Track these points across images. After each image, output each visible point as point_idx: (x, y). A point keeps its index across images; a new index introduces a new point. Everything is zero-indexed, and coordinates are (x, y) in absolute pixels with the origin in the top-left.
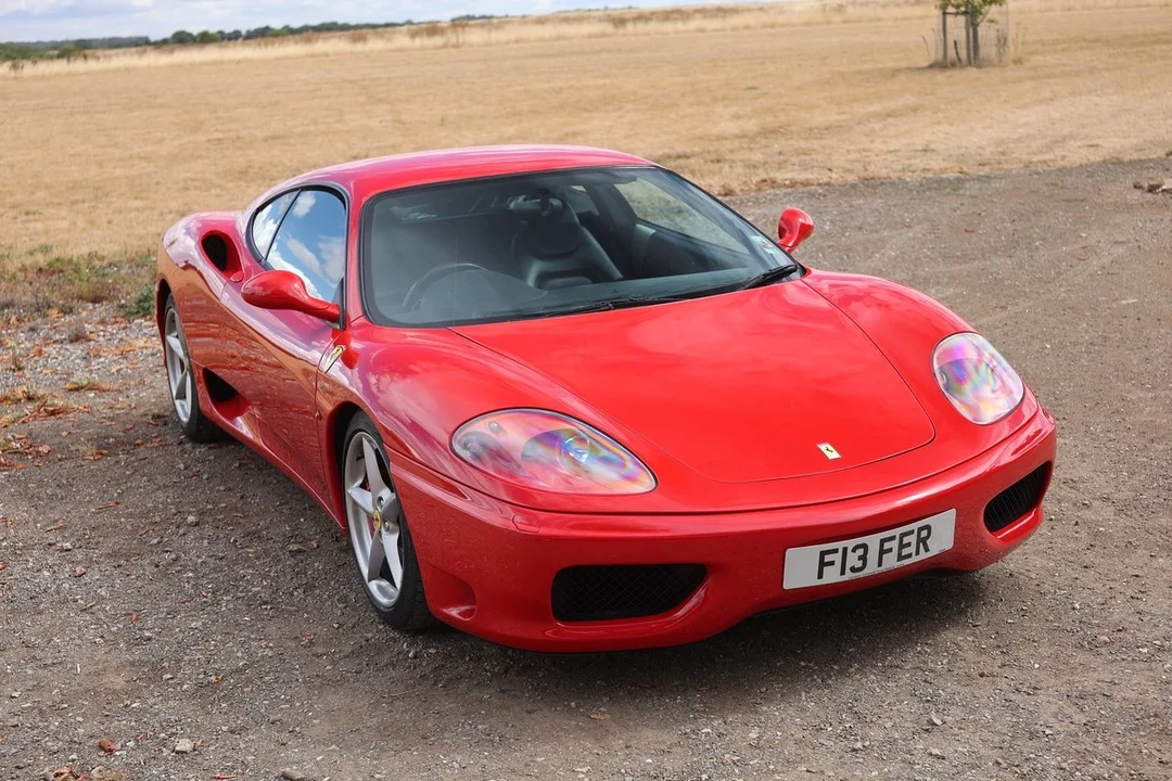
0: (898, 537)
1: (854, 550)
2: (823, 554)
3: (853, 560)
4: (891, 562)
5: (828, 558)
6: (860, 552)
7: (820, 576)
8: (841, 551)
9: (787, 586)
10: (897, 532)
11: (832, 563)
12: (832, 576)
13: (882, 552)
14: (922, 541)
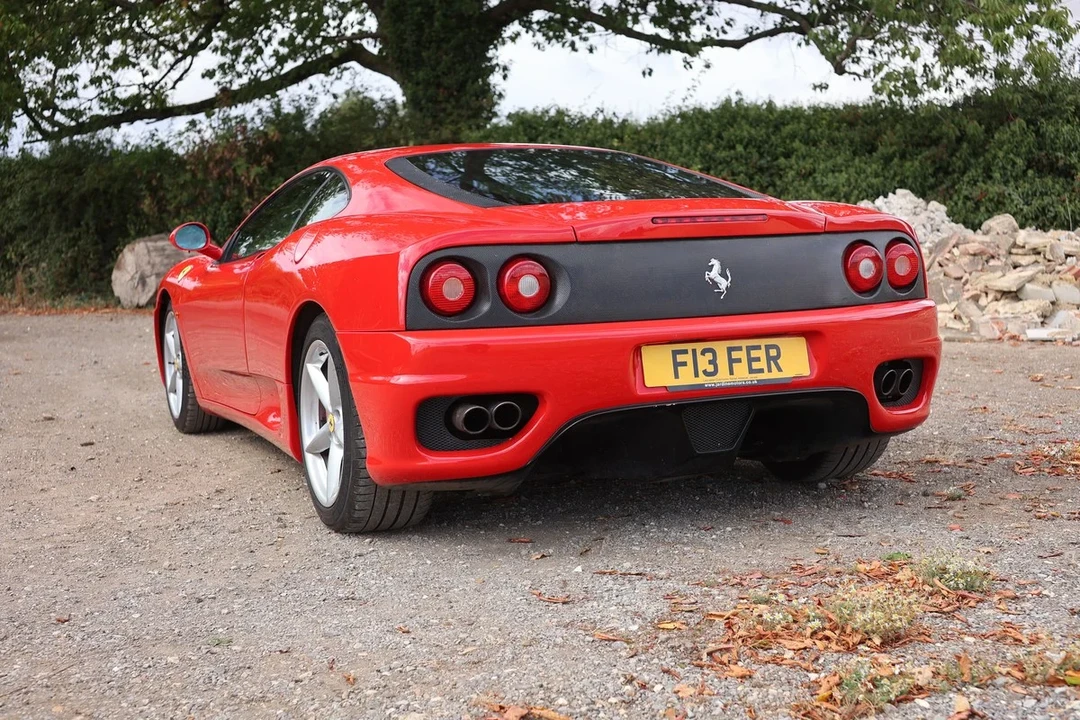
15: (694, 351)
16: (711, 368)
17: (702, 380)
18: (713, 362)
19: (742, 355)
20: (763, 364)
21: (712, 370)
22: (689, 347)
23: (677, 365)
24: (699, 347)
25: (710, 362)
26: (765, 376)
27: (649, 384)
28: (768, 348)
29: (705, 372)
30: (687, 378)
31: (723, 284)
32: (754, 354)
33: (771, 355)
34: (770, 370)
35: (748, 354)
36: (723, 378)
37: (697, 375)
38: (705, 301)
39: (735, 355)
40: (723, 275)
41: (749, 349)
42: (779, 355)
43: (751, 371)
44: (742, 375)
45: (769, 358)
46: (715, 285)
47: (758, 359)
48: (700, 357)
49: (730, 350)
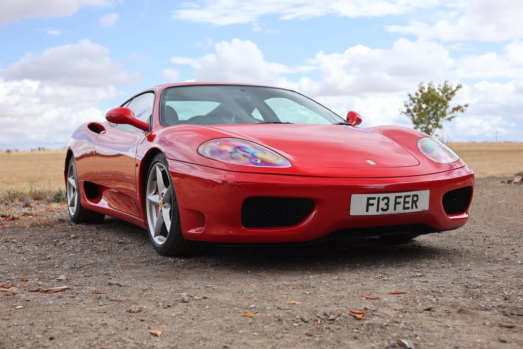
0: (403, 197)
1: (383, 200)
2: (369, 199)
3: (382, 204)
4: (400, 209)
5: (371, 202)
6: (386, 201)
7: (367, 211)
8: (377, 199)
9: (352, 213)
10: (403, 194)
11: (373, 205)
12: (373, 211)
13: (396, 203)
14: (414, 202)
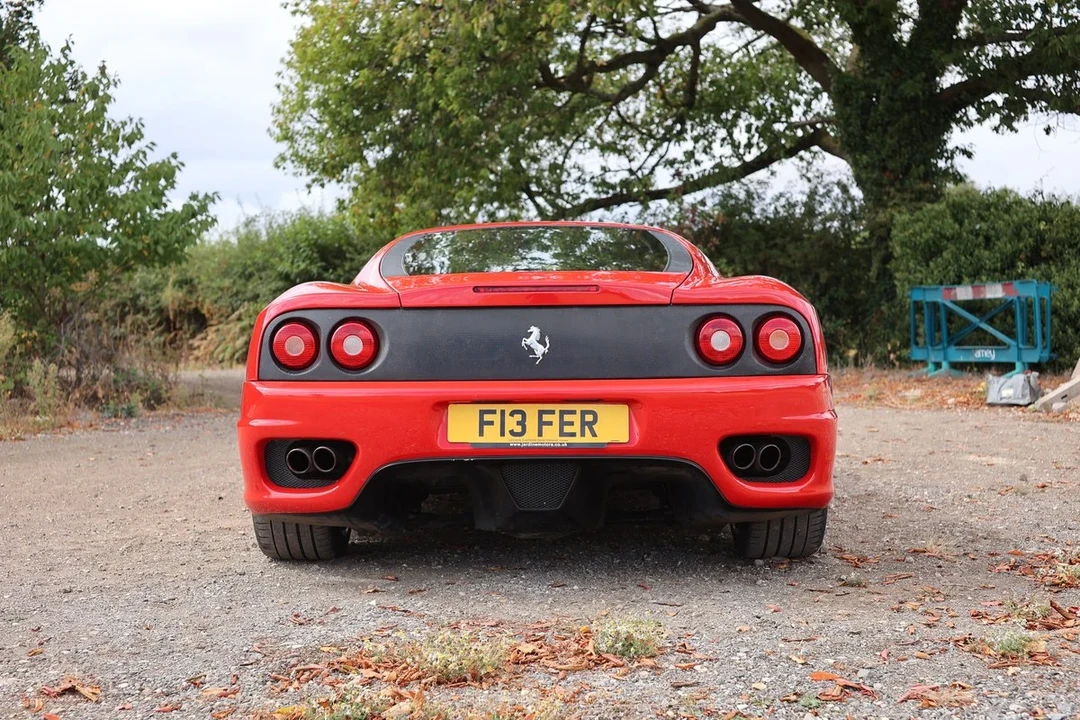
15: (503, 412)
16: (518, 429)
17: (508, 439)
18: (522, 423)
19: (555, 418)
20: (576, 428)
21: (520, 431)
22: (498, 407)
23: (482, 423)
24: (509, 408)
25: (518, 423)
26: (578, 440)
27: (452, 438)
28: (584, 413)
29: (512, 433)
30: (492, 436)
31: (540, 350)
32: (567, 418)
33: (586, 420)
34: (583, 434)
35: (561, 417)
36: (531, 439)
37: (502, 434)
38: (520, 366)
39: (546, 418)
40: (541, 342)
41: (562, 413)
42: (595, 420)
43: (562, 434)
44: (552, 437)
45: (584, 423)
46: (531, 351)
47: (572, 424)
48: (507, 417)
49: (541, 413)
